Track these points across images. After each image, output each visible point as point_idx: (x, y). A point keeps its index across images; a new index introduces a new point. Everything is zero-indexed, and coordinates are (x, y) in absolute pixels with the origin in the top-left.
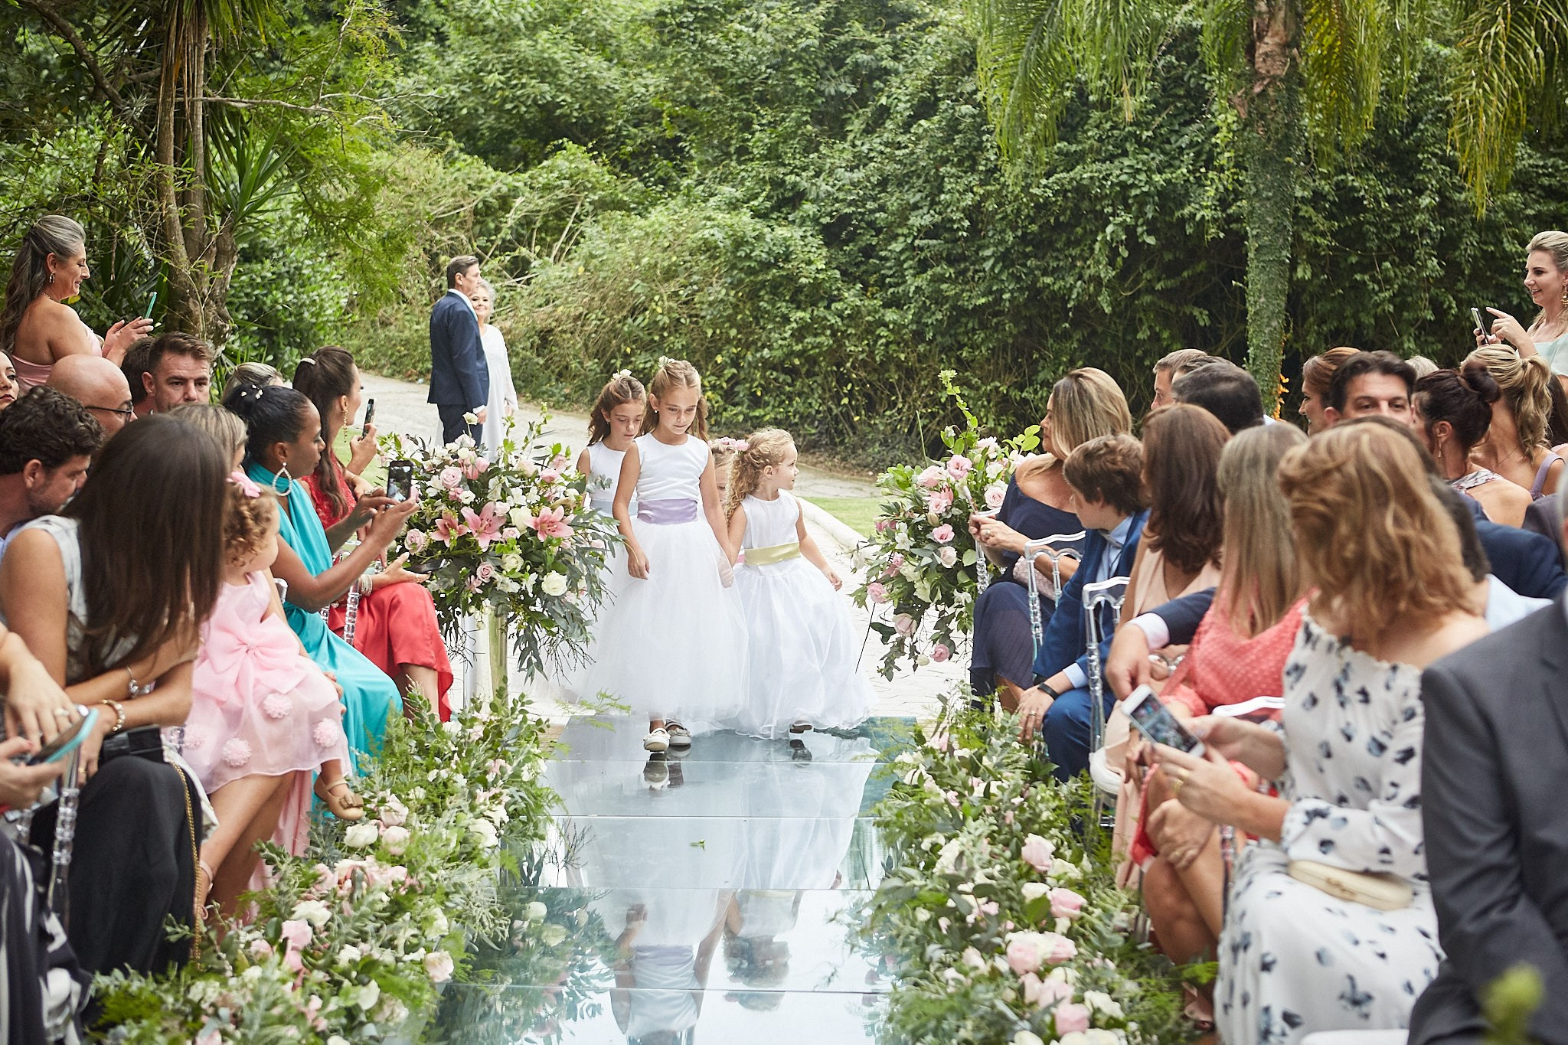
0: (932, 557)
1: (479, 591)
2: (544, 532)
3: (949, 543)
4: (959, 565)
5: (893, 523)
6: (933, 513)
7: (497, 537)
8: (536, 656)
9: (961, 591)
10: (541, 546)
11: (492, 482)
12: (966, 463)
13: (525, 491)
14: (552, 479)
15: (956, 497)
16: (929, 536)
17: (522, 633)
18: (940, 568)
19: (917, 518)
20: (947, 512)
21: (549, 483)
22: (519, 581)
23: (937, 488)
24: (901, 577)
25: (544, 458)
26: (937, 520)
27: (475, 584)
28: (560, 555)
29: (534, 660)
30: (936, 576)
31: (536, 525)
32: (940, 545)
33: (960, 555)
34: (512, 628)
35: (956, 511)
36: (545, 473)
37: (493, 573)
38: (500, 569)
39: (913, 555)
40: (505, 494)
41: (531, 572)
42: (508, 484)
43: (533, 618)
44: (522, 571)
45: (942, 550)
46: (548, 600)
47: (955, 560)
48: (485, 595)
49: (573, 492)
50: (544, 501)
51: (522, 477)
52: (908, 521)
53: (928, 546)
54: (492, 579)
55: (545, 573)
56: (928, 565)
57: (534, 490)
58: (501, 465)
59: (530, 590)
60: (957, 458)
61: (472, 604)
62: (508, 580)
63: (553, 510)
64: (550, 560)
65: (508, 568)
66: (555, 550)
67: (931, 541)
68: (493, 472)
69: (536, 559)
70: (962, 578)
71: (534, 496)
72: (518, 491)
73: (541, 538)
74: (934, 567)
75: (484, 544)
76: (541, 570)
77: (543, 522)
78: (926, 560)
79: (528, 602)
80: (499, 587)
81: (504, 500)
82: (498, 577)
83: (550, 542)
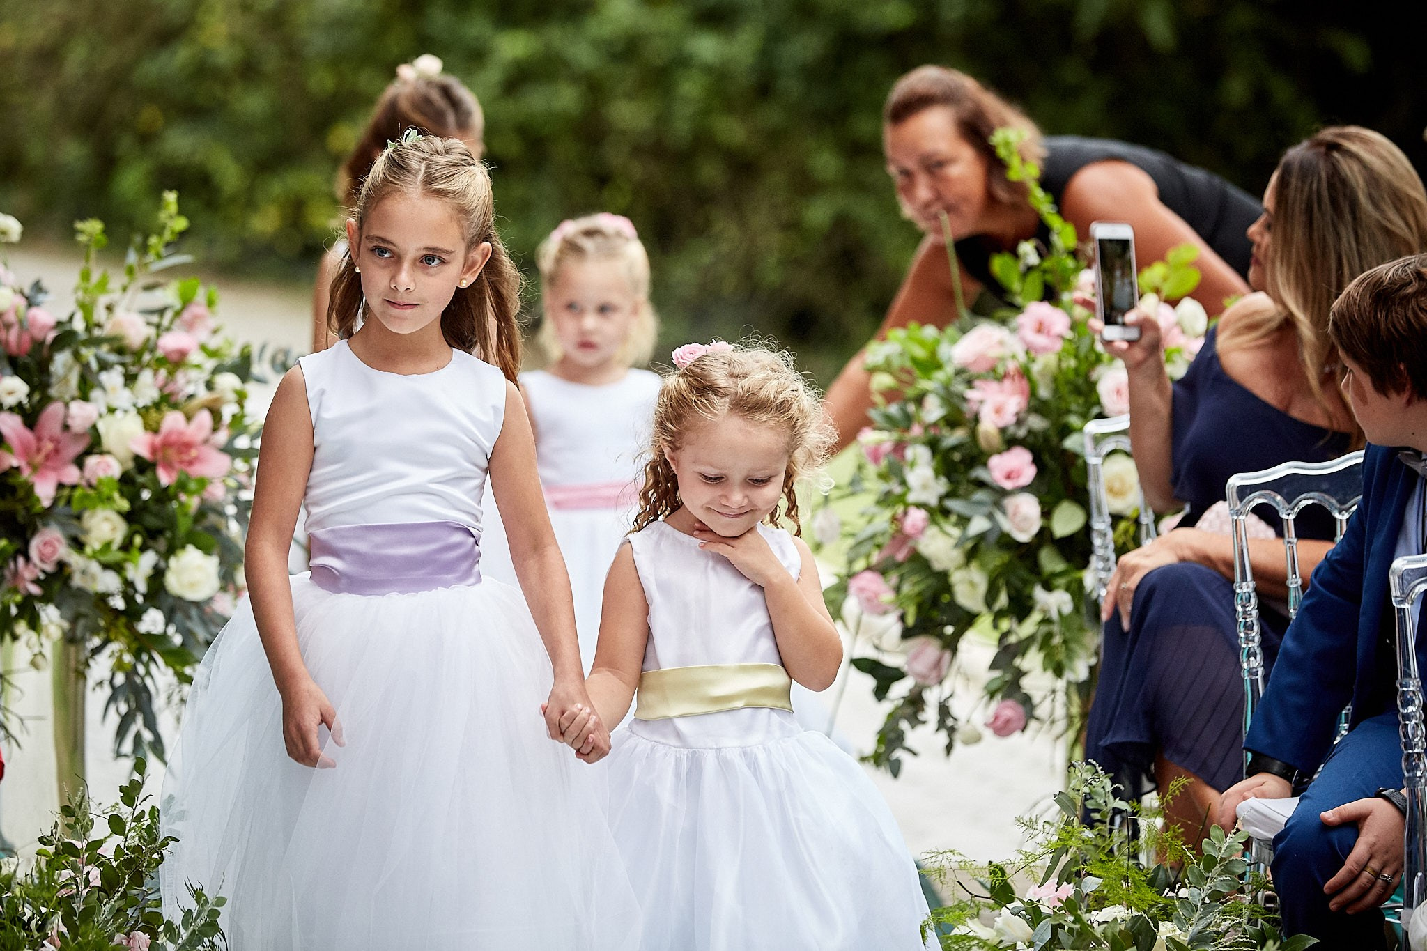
0: (990, 516)
1: (35, 590)
2: (169, 466)
3: (1024, 489)
4: (1044, 535)
5: (899, 447)
6: (989, 426)
7: (72, 475)
8: (151, 723)
9: (1048, 587)
10: (164, 496)
11: (61, 361)
12: (1057, 320)
13: (130, 379)
14: (183, 354)
15: (1033, 393)
16: (979, 473)
17: (120, 679)
18: (1006, 542)
19: (955, 437)
20: (1019, 422)
21: (176, 362)
22: (118, 568)
23: (995, 374)
24: (919, 562)
25: (161, 312)
26: (996, 440)
27: (29, 574)
28: (202, 513)
29: (147, 736)
30: (997, 559)
31: (154, 450)
32: (1003, 493)
33: (1046, 514)
34: (101, 667)
35: (1037, 423)
36: (170, 342)
37: (64, 552)
38: (78, 544)
39: (946, 513)
40: (86, 387)
41: (143, 549)
42: (94, 365)
43: (144, 645)
44: (126, 547)
45: (1009, 503)
46: (175, 608)
47: (1035, 525)
48: (46, 599)
49: (228, 382)
50: (166, 401)
51: (120, 351)
52: (933, 444)
53: (980, 495)
54: (61, 565)
55: (171, 551)
56: (981, 537)
57: (146, 377)
58: (79, 325)
59: (142, 587)
60: (1038, 310)
61: (19, 616)
62: (95, 567)
63: (189, 418)
64: (184, 525)
65: (94, 543)
66: (193, 503)
67: (981, 484)
68: (65, 338)
69: (152, 521)
70: (1050, 562)
71: (148, 387)
72: (112, 378)
73: (165, 478)
74: (993, 538)
75: (45, 491)
76: (162, 544)
77: (166, 444)
78: (979, 525)
79: (133, 613)
80: (77, 581)
81: (85, 397)
82: (75, 560)
83: (182, 486)
